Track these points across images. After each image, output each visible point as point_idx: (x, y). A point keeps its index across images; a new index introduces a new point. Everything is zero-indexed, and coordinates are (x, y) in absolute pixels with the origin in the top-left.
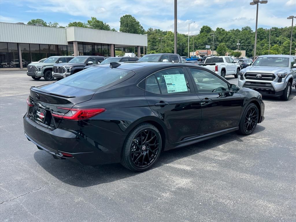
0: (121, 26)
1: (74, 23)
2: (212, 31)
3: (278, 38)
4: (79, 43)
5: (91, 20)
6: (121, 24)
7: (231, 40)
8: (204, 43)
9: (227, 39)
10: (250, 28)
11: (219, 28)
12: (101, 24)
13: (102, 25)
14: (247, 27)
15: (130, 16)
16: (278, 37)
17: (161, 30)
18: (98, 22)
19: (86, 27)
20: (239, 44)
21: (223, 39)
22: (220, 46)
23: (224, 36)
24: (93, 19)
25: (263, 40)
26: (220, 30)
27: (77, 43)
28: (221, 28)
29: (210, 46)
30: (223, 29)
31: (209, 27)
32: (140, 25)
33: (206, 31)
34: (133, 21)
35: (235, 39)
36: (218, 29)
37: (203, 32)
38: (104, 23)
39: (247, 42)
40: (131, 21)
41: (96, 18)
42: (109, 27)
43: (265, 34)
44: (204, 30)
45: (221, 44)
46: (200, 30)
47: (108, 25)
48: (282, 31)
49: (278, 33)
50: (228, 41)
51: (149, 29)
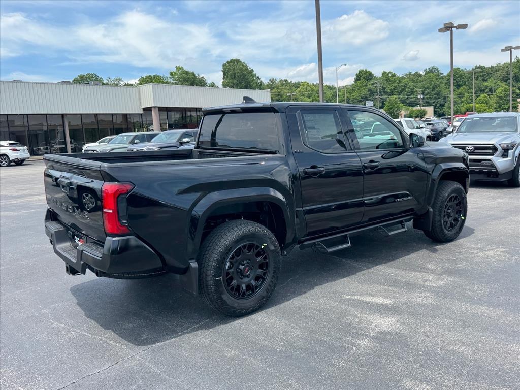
0: (224, 78)
1: (147, 77)
2: (375, 77)
3: (486, 84)
4: (161, 109)
5: (175, 70)
6: (224, 74)
7: (407, 90)
8: (362, 98)
9: (400, 89)
10: (437, 70)
11: (386, 72)
12: (191, 77)
13: (193, 78)
14: (433, 68)
15: (237, 61)
16: (486, 81)
17: (290, 81)
18: (187, 73)
19: (167, 83)
20: (422, 96)
21: (394, 89)
22: (389, 102)
23: (395, 84)
24: (178, 68)
25: (461, 88)
26: (388, 75)
27: (157, 109)
28: (390, 73)
29: (372, 102)
30: (393, 73)
31: (369, 71)
32: (256, 75)
33: (364, 78)
34: (244, 68)
35: (413, 89)
36: (384, 73)
37: (360, 80)
38: (196, 75)
39: (434, 93)
40: (240, 69)
41: (182, 67)
42: (205, 80)
43: (463, 78)
44: (361, 76)
45: (391, 99)
46: (355, 77)
47: (203, 77)
48: (492, 71)
49: (485, 75)
50: (401, 92)
51: (270, 80)
